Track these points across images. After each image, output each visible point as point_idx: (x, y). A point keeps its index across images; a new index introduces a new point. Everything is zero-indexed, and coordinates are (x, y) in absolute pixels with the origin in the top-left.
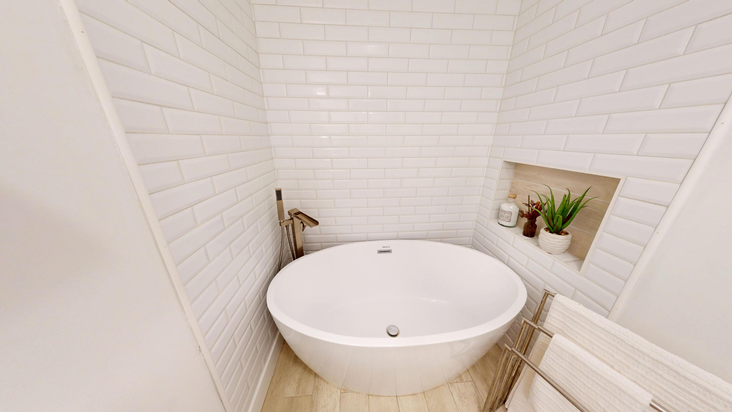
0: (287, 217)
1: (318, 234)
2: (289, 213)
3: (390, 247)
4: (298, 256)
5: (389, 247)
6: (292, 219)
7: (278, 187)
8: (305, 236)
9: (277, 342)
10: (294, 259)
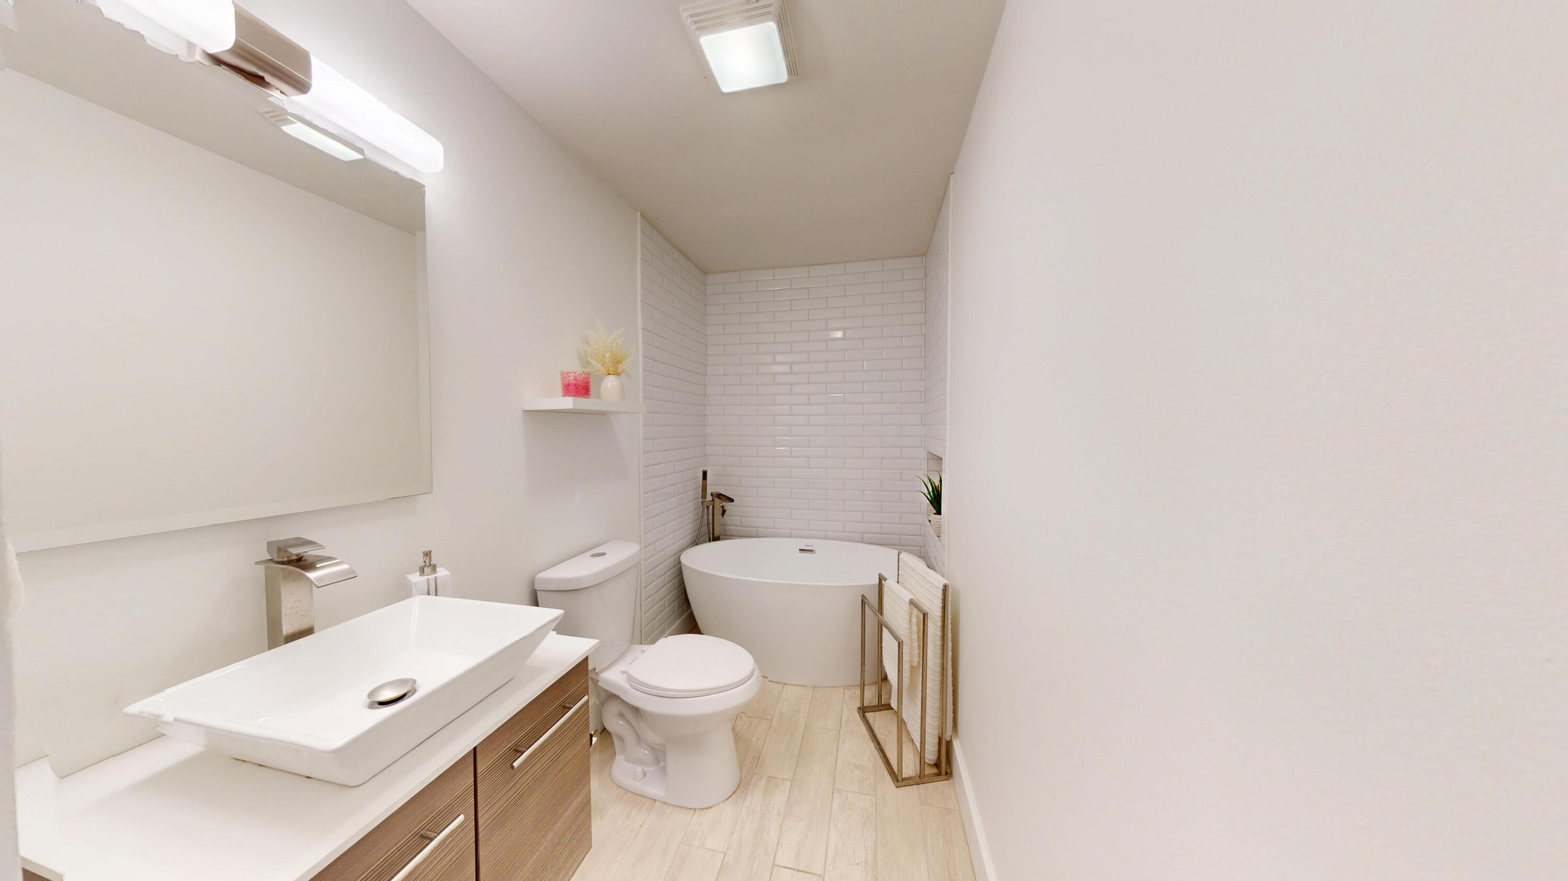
0: (709, 498)
1: (738, 526)
2: (712, 495)
3: (814, 546)
4: (714, 540)
5: (812, 546)
6: (713, 500)
7: (705, 469)
8: (726, 527)
9: (685, 617)
10: (710, 541)
